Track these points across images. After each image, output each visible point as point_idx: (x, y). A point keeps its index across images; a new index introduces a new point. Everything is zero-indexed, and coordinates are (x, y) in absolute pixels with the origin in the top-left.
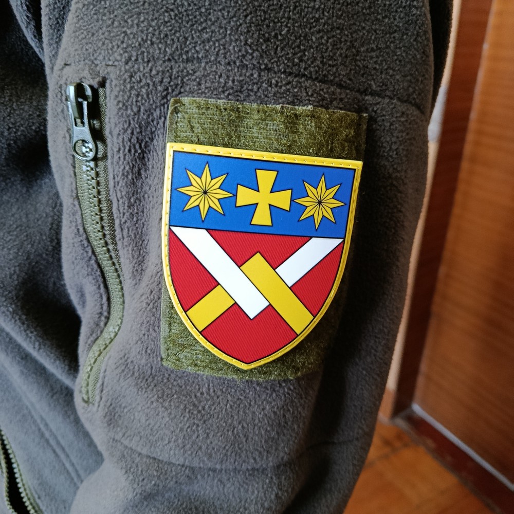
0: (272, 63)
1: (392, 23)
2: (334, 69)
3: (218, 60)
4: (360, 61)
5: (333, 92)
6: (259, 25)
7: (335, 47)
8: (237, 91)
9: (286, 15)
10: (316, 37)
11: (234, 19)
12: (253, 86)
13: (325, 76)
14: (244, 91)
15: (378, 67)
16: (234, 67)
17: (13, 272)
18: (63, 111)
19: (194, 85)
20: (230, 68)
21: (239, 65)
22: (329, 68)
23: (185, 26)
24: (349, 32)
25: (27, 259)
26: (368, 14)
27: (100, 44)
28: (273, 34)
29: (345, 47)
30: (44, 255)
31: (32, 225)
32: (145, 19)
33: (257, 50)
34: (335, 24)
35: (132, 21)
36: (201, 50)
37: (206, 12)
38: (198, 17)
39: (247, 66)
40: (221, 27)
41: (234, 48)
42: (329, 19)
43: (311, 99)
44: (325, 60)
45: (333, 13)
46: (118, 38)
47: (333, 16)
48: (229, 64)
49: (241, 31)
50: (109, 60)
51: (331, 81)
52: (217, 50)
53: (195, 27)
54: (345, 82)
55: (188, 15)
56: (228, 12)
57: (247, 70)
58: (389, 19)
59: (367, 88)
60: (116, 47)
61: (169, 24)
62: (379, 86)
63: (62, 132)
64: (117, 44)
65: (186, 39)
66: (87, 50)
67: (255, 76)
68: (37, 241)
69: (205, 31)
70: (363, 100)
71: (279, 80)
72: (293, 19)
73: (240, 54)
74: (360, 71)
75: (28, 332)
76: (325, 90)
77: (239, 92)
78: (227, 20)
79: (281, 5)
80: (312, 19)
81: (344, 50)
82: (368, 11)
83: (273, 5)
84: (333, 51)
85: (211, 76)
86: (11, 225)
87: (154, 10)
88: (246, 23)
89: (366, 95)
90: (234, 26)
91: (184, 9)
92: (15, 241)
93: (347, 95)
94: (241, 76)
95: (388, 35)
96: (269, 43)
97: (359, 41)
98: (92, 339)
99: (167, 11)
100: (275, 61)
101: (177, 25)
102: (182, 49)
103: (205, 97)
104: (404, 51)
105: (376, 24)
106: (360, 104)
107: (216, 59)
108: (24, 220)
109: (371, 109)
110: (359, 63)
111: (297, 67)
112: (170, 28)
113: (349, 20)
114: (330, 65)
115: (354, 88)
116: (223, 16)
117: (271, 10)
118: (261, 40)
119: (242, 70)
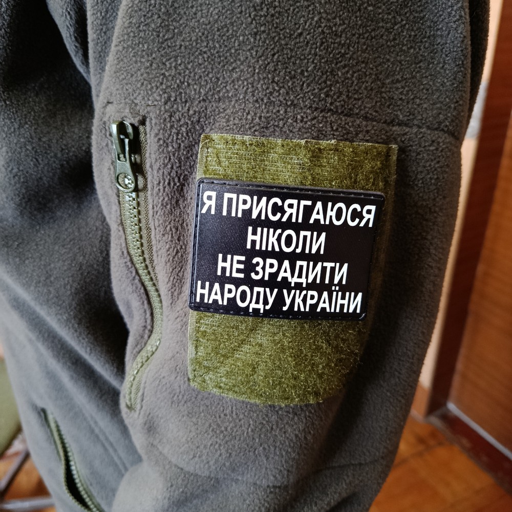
0: (298, 99)
1: (418, 53)
2: (360, 102)
3: (247, 98)
4: (385, 93)
5: (359, 125)
6: (285, 63)
7: (360, 81)
8: (263, 128)
9: (313, 52)
10: (342, 72)
11: (263, 58)
12: (278, 122)
13: (350, 109)
14: (270, 126)
15: (404, 98)
16: (262, 104)
17: (67, 282)
18: (107, 145)
19: (223, 122)
20: (258, 106)
21: (267, 102)
22: (354, 102)
23: (217, 67)
24: (373, 66)
25: (80, 269)
26: (393, 46)
27: (139, 85)
28: (299, 71)
29: (370, 81)
30: (95, 266)
31: (84, 239)
32: (182, 61)
33: (283, 87)
34: (360, 58)
35: (170, 64)
36: (231, 89)
37: (235, 52)
38: (229, 58)
39: (274, 102)
40: (249, 67)
41: (262, 86)
42: (354, 53)
43: (335, 133)
44: (350, 94)
45: (358, 47)
46: (156, 79)
47: (358, 51)
48: (257, 101)
49: (268, 70)
50: (149, 100)
51: (357, 114)
52: (245, 88)
53: (226, 68)
54: (371, 114)
55: (220, 57)
56: (257, 51)
57: (274, 106)
58: (415, 49)
59: (394, 119)
60: (155, 88)
61: (203, 66)
62: (406, 116)
63: (107, 164)
64: (156, 86)
65: (218, 79)
66: (127, 90)
67: (281, 112)
68: (88, 253)
69: (235, 71)
70: (391, 130)
71: (305, 116)
72: (320, 56)
73: (268, 91)
74: (386, 103)
75: (81, 338)
76: (350, 124)
77: (265, 128)
78: (255, 59)
79: (308, 43)
80: (338, 54)
81: (369, 84)
82: (393, 43)
83: (300, 42)
84: (359, 85)
85: (239, 114)
86: (65, 240)
87: (189, 53)
88: (273, 62)
89: (393, 126)
90: (262, 65)
91: (216, 50)
92: (69, 253)
93: (373, 127)
94: (268, 112)
95: (413, 66)
96: (295, 80)
97: (383, 73)
98: (137, 349)
99: (200, 54)
100: (301, 97)
101: (210, 67)
102: (214, 90)
103: (233, 134)
104: (431, 79)
105: (401, 56)
106: (388, 134)
107: (244, 98)
108: (76, 234)
109: (399, 139)
110: (384, 95)
111: (323, 102)
112: (204, 70)
113: (374, 54)
114: (355, 99)
115: (381, 120)
116: (251, 56)
117: (298, 48)
118: (287, 78)
119: (269, 106)
